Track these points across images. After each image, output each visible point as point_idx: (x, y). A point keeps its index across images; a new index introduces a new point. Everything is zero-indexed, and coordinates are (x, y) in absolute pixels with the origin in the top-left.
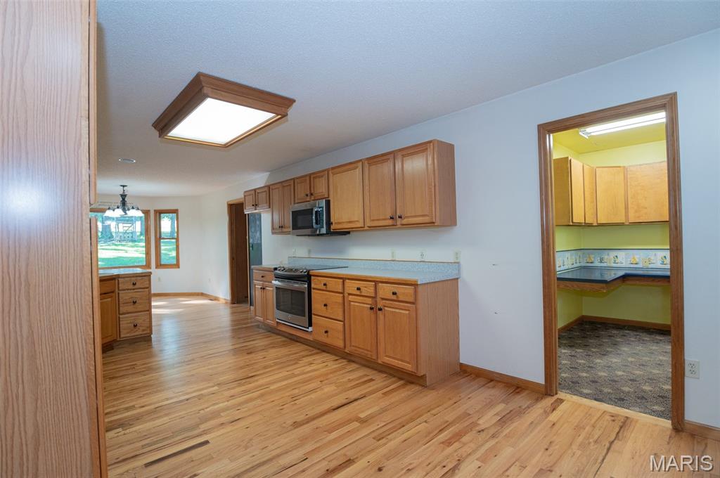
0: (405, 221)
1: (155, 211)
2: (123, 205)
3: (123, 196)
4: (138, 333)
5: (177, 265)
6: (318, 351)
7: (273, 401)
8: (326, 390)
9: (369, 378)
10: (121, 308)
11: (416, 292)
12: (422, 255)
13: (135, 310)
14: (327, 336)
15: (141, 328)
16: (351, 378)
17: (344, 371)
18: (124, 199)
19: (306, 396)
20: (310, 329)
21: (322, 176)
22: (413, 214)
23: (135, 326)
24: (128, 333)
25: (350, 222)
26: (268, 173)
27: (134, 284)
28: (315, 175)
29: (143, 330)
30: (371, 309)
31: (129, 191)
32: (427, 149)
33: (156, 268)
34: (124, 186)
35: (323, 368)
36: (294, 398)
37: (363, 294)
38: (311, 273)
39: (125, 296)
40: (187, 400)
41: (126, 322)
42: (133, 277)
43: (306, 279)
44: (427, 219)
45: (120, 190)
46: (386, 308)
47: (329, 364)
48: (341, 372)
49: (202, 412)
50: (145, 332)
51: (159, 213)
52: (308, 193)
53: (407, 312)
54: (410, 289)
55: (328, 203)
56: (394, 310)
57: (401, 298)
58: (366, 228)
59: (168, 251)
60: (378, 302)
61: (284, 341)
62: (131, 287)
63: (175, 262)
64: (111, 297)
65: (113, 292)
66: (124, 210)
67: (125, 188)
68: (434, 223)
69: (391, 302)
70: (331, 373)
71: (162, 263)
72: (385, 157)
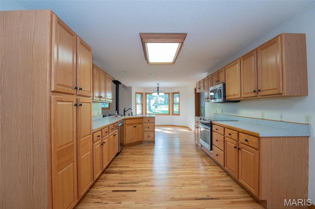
0: (262, 94)
1: (172, 93)
2: (158, 91)
3: (158, 88)
4: (150, 139)
5: (179, 115)
6: (215, 164)
7: (173, 183)
8: (201, 187)
9: (232, 188)
10: (145, 129)
11: (259, 142)
12: (281, 117)
13: (149, 130)
14: (218, 158)
15: (151, 138)
16: (220, 185)
17: (220, 180)
18: (158, 89)
19: (189, 186)
20: (212, 152)
21: (223, 71)
22: (267, 89)
23: (149, 136)
24: (147, 139)
25: (234, 95)
26: (207, 73)
27: (149, 121)
28: (220, 71)
29: (151, 139)
30: (235, 147)
31: (160, 86)
32: (276, 42)
33: (172, 115)
34: (158, 84)
35: (210, 174)
36: (183, 185)
37: (232, 138)
38: (213, 122)
39: (146, 125)
40: (145, 170)
41: (146, 135)
42: (149, 118)
43: (210, 125)
44: (276, 92)
45: (157, 86)
46: (243, 149)
47: (215, 173)
48: (218, 180)
49: (145, 177)
50: (152, 139)
51: (173, 93)
52: (217, 80)
53: (253, 154)
54: (255, 140)
55: (224, 85)
56: (247, 151)
57: (251, 145)
58: (242, 98)
59: (176, 109)
60: (239, 144)
61: (203, 155)
62: (148, 122)
63: (178, 113)
64: (141, 125)
65: (142, 123)
66: (158, 93)
67: (159, 85)
68: (282, 94)
69: (245, 146)
70: (211, 178)
71: (174, 113)
72: (251, 54)
